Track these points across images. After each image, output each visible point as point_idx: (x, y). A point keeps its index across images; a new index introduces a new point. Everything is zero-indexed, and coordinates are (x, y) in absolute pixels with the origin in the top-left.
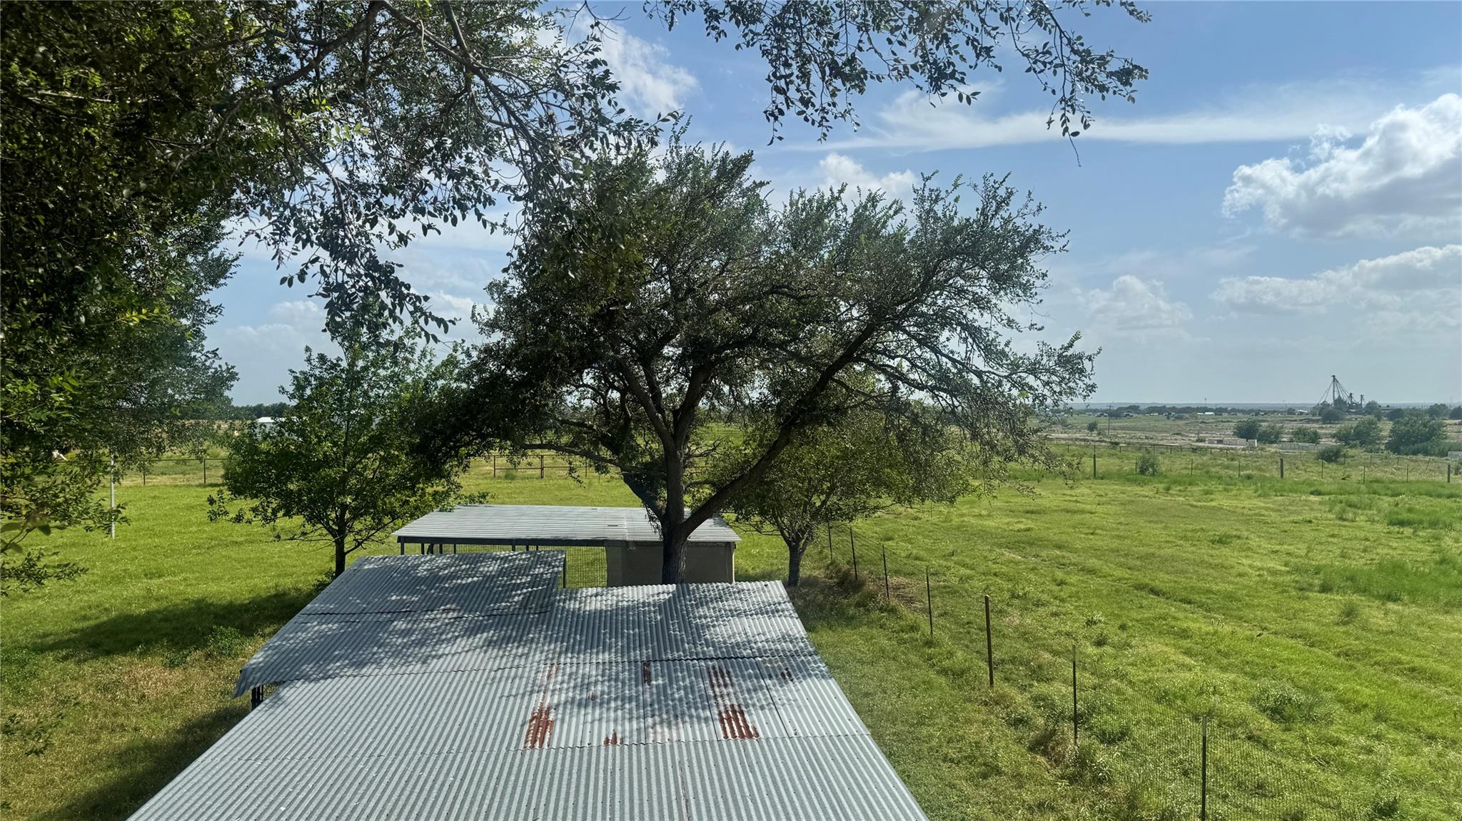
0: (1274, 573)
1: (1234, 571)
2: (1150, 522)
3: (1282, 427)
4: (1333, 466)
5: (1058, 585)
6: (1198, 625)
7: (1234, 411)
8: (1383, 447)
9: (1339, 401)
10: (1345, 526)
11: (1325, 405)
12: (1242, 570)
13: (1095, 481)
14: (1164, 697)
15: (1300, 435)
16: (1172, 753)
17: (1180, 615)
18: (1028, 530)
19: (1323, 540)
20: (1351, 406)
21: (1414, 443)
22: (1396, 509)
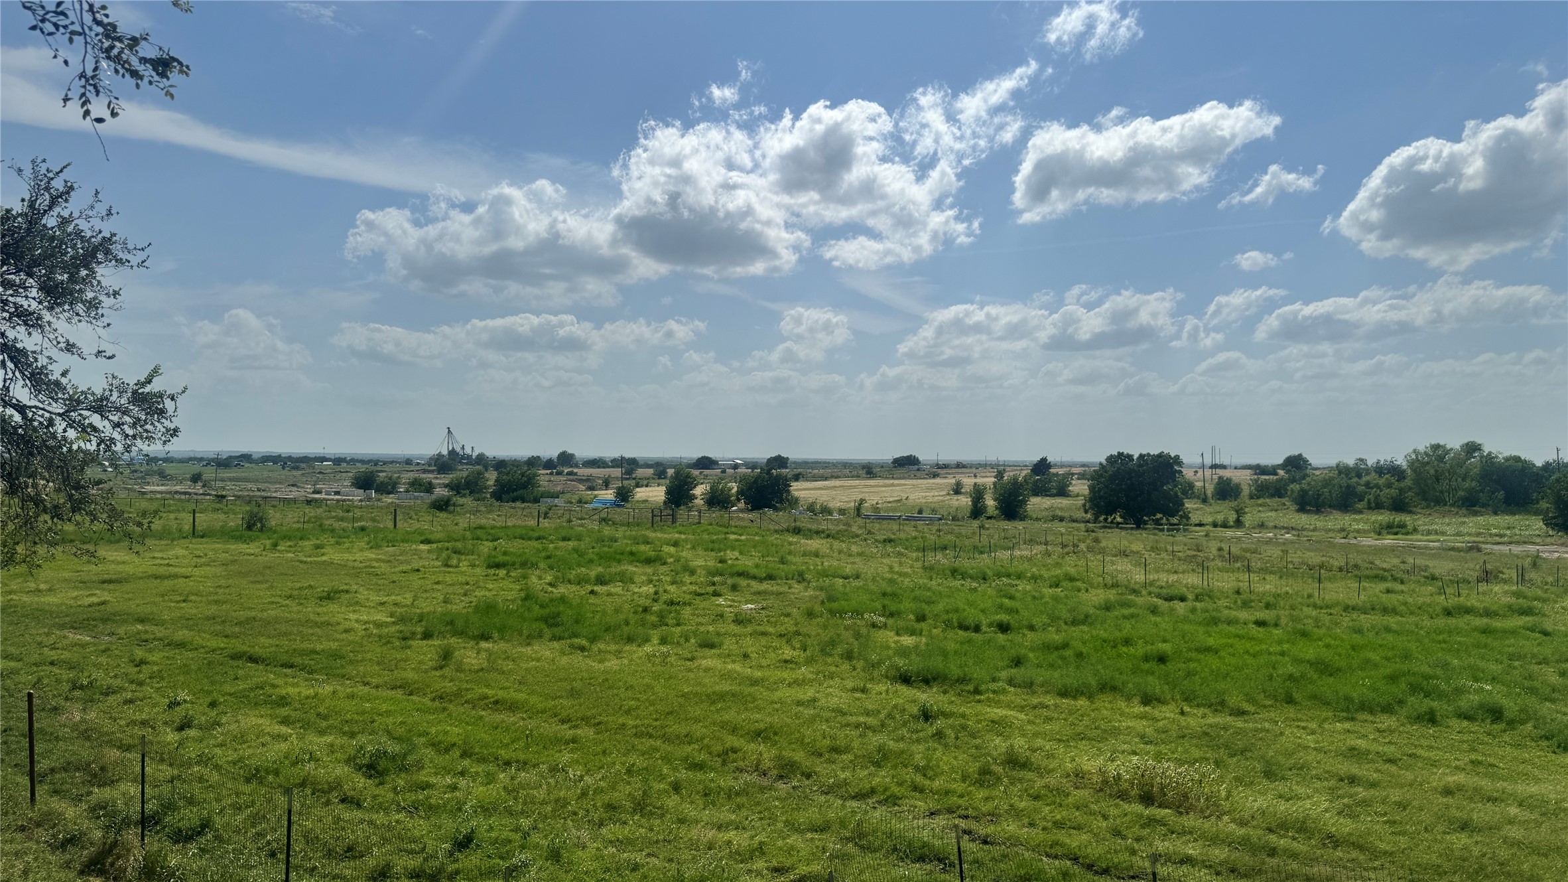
0: (378, 625)
1: (341, 628)
2: (255, 582)
3: (399, 477)
4: (443, 515)
5: (137, 666)
6: (297, 690)
7: (353, 461)
8: (489, 496)
9: (452, 453)
10: (449, 573)
11: (440, 455)
12: (347, 625)
13: (194, 541)
14: (255, 776)
15: (416, 485)
16: (260, 835)
17: (279, 682)
18: (103, 603)
19: (429, 587)
20: (463, 457)
21: (516, 490)
22: (494, 553)
